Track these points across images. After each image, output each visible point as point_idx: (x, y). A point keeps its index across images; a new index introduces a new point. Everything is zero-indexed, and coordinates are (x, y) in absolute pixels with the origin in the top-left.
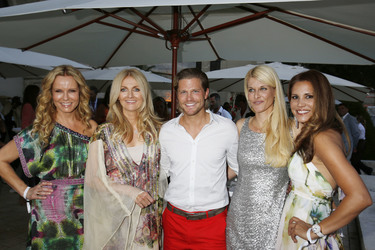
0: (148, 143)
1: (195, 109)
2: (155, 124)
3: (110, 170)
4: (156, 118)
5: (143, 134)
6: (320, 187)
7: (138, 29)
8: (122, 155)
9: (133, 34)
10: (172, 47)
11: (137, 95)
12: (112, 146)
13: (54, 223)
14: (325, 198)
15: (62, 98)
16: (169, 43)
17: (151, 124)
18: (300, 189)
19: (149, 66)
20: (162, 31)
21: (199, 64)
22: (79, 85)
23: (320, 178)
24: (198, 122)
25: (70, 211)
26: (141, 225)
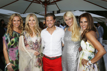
0: (38, 36)
1: (51, 26)
2: (39, 30)
3: (26, 45)
4: (40, 28)
5: (36, 33)
6: (91, 49)
7: (34, 1)
8: (30, 40)
9: (33, 3)
10: (45, 7)
11: (34, 22)
12: (26, 37)
13: (13, 61)
14: (92, 52)
15: (16, 23)
16: (44, 5)
17: (38, 30)
18: (85, 50)
19: (38, 13)
20: (41, 2)
21: (53, 12)
22: (20, 19)
23: (90, 46)
24: (52, 30)
25: (17, 57)
26: (36, 61)
